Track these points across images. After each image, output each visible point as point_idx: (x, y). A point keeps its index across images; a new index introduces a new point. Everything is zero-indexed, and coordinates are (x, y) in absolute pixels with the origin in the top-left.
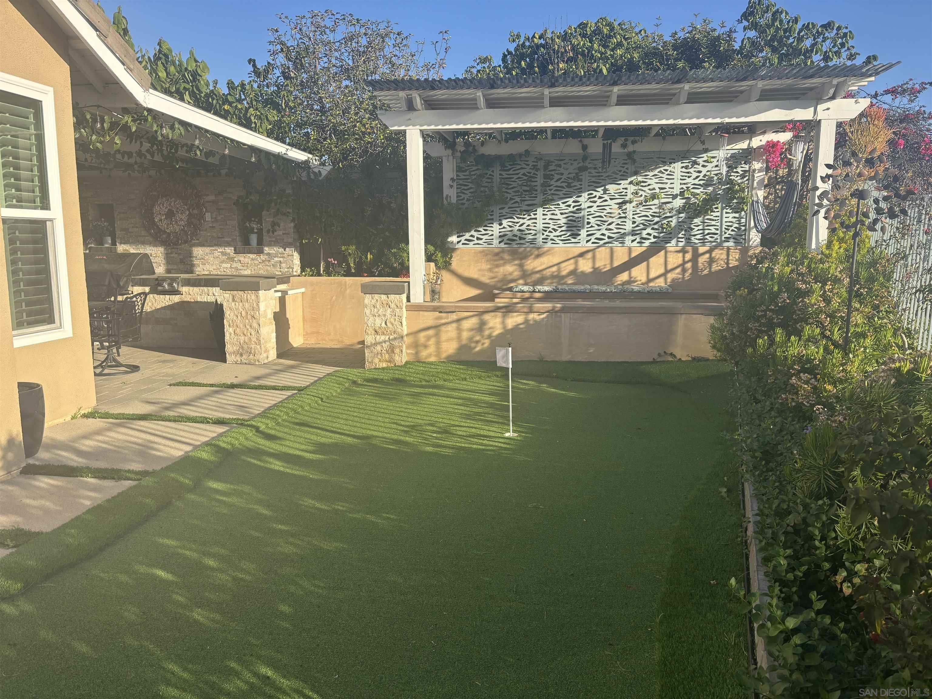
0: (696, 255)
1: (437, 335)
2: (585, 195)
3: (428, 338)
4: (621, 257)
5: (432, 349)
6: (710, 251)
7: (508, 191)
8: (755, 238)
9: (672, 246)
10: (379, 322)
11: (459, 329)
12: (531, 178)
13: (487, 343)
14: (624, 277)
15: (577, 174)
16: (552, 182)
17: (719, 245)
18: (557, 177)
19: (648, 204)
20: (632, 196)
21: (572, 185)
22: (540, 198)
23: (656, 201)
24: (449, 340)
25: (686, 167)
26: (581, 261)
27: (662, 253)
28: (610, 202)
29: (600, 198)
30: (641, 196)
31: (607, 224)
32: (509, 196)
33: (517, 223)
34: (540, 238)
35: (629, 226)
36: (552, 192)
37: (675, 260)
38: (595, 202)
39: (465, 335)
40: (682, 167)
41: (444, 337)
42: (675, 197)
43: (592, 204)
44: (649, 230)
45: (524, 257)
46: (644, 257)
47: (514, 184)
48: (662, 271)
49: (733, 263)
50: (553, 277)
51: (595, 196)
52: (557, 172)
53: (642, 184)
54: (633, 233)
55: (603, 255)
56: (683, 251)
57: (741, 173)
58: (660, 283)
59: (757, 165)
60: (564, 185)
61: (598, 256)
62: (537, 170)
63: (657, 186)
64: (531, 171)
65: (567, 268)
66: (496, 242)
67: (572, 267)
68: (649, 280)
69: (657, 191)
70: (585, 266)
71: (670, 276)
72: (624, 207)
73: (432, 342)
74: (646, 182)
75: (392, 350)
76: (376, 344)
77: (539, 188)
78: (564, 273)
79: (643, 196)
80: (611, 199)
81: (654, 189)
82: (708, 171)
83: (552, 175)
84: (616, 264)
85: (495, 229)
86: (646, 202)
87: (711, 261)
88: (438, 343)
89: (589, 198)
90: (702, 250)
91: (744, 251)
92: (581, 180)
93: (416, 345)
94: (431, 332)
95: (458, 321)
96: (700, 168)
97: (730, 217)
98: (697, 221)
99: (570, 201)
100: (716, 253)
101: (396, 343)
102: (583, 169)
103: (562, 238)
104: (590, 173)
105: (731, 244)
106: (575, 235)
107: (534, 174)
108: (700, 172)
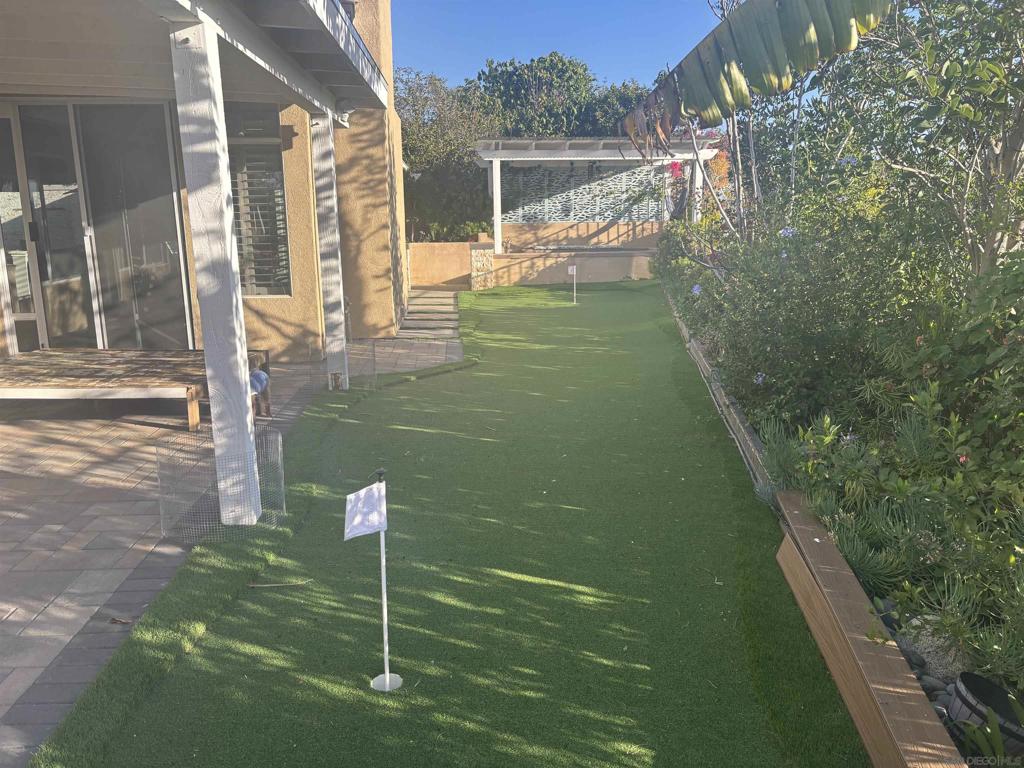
0: (635, 226)
1: (508, 271)
2: (572, 191)
3: (504, 273)
4: (593, 229)
5: (506, 279)
6: (642, 224)
7: (528, 189)
8: (667, 216)
9: (621, 222)
10: (479, 264)
11: (521, 268)
12: (540, 182)
13: (536, 275)
14: (595, 240)
15: (567, 179)
16: (553, 184)
17: (647, 220)
18: (556, 181)
19: (608, 197)
20: (599, 192)
21: (565, 185)
22: (547, 193)
23: (612, 196)
24: (515, 273)
25: (629, 175)
26: (570, 231)
27: (616, 226)
28: (586, 196)
29: (581, 193)
31: (585, 209)
33: (533, 208)
34: (547, 217)
35: (598, 210)
36: (553, 189)
37: (623, 229)
38: (578, 196)
39: (524, 270)
40: (627, 175)
41: (512, 271)
42: (623, 193)
43: (576, 197)
44: (609, 212)
45: (537, 228)
46: (606, 228)
47: (531, 185)
48: (616, 236)
49: (655, 231)
50: (554, 241)
51: (578, 192)
52: (556, 178)
53: (605, 185)
54: (600, 214)
55: (583, 226)
56: (628, 224)
58: (615, 244)
59: (667, 175)
60: (560, 185)
61: (580, 228)
62: (545, 176)
63: (613, 186)
64: (541, 177)
65: (562, 235)
66: (520, 220)
67: (565, 235)
68: (609, 242)
69: (613, 189)
70: (573, 234)
71: (621, 239)
72: (595, 199)
73: (506, 275)
74: (607, 184)
75: (485, 280)
76: (478, 276)
77: (546, 188)
78: (560, 238)
79: (605, 192)
80: (587, 194)
81: (611, 188)
82: (641, 178)
83: (553, 180)
84: (590, 233)
85: (520, 211)
87: (643, 230)
88: (509, 276)
89: (575, 193)
90: (638, 223)
91: (661, 224)
92: (570, 183)
93: (497, 277)
94: (505, 270)
95: (521, 263)
96: (636, 176)
97: (652, 204)
98: (635, 207)
99: (564, 195)
100: (645, 225)
101: (488, 276)
102: (572, 176)
103: (560, 217)
104: (575, 178)
105: (653, 220)
106: (567, 216)
107: (543, 179)
108: (636, 178)
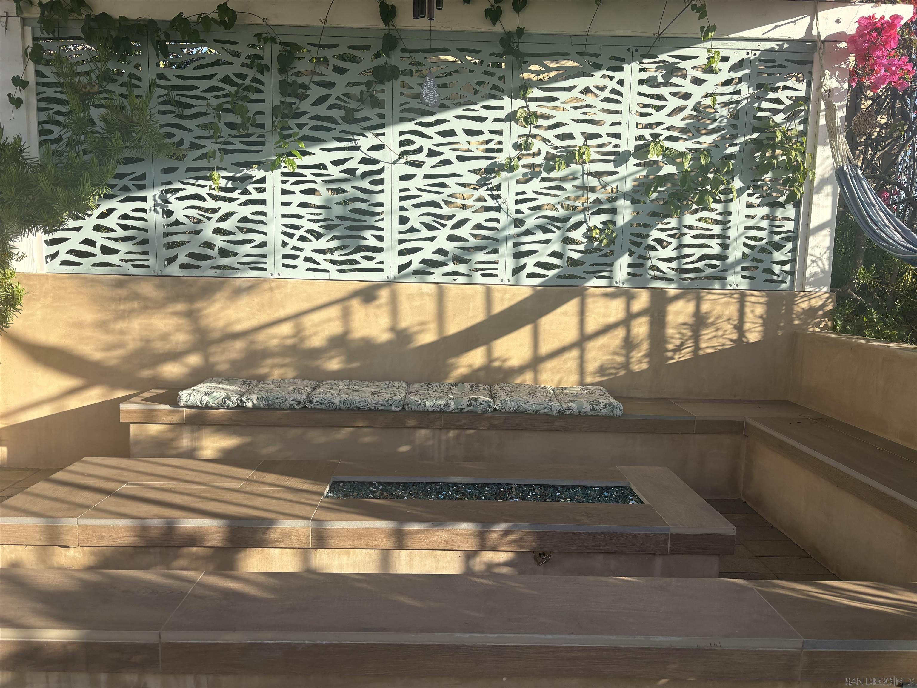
2: (393, 145)
7: (185, 123)
12: (245, 91)
15: (368, 84)
16: (305, 106)
18: (317, 92)
19: (554, 174)
20: (514, 153)
21: (359, 115)
22: (273, 146)
23: (575, 169)
25: (651, 82)
26: (360, 311)
28: (457, 167)
29: (432, 153)
30: (539, 153)
31: (450, 223)
32: (188, 138)
33: (215, 211)
34: (276, 253)
36: (305, 131)
38: (419, 164)
40: (641, 82)
42: (621, 159)
43: (411, 170)
44: (556, 244)
47: (199, 106)
49: (755, 331)
50: (284, 350)
51: (420, 150)
52: (317, 78)
53: (540, 122)
54: (517, 250)
57: (788, 102)
60: (336, 114)
62: (263, 69)
63: (577, 129)
64: (244, 71)
65: (322, 327)
66: (155, 261)
67: (335, 328)
69: (579, 141)
70: (372, 324)
72: (494, 182)
74: (548, 117)
77: (268, 120)
78: (315, 341)
79: (543, 155)
80: (461, 159)
81: (570, 136)
82: (708, 95)
83: (304, 86)
85: (153, 226)
86: (550, 169)
87: (699, 321)
89: (404, 154)
92: (380, 104)
96: (688, 87)
98: (676, 222)
99: (354, 158)
102: (386, 74)
103: (336, 256)
104: (404, 85)
106: (368, 250)
107: (255, 80)
108: (687, 96)
